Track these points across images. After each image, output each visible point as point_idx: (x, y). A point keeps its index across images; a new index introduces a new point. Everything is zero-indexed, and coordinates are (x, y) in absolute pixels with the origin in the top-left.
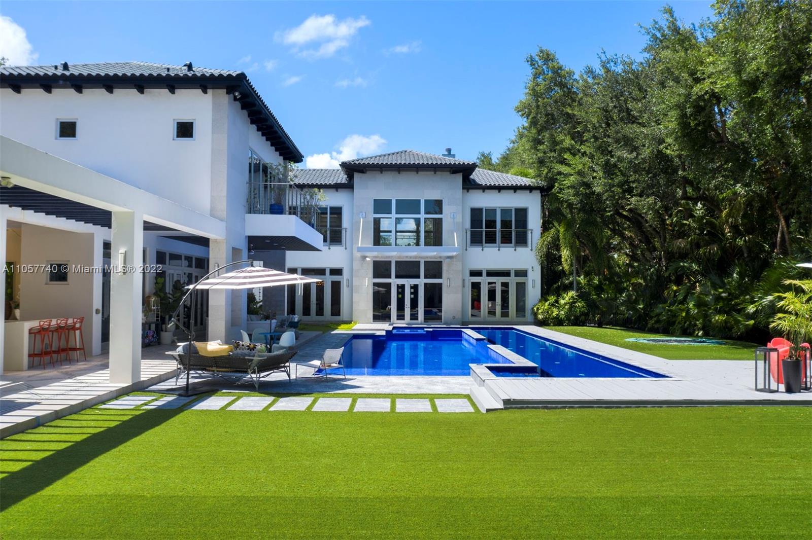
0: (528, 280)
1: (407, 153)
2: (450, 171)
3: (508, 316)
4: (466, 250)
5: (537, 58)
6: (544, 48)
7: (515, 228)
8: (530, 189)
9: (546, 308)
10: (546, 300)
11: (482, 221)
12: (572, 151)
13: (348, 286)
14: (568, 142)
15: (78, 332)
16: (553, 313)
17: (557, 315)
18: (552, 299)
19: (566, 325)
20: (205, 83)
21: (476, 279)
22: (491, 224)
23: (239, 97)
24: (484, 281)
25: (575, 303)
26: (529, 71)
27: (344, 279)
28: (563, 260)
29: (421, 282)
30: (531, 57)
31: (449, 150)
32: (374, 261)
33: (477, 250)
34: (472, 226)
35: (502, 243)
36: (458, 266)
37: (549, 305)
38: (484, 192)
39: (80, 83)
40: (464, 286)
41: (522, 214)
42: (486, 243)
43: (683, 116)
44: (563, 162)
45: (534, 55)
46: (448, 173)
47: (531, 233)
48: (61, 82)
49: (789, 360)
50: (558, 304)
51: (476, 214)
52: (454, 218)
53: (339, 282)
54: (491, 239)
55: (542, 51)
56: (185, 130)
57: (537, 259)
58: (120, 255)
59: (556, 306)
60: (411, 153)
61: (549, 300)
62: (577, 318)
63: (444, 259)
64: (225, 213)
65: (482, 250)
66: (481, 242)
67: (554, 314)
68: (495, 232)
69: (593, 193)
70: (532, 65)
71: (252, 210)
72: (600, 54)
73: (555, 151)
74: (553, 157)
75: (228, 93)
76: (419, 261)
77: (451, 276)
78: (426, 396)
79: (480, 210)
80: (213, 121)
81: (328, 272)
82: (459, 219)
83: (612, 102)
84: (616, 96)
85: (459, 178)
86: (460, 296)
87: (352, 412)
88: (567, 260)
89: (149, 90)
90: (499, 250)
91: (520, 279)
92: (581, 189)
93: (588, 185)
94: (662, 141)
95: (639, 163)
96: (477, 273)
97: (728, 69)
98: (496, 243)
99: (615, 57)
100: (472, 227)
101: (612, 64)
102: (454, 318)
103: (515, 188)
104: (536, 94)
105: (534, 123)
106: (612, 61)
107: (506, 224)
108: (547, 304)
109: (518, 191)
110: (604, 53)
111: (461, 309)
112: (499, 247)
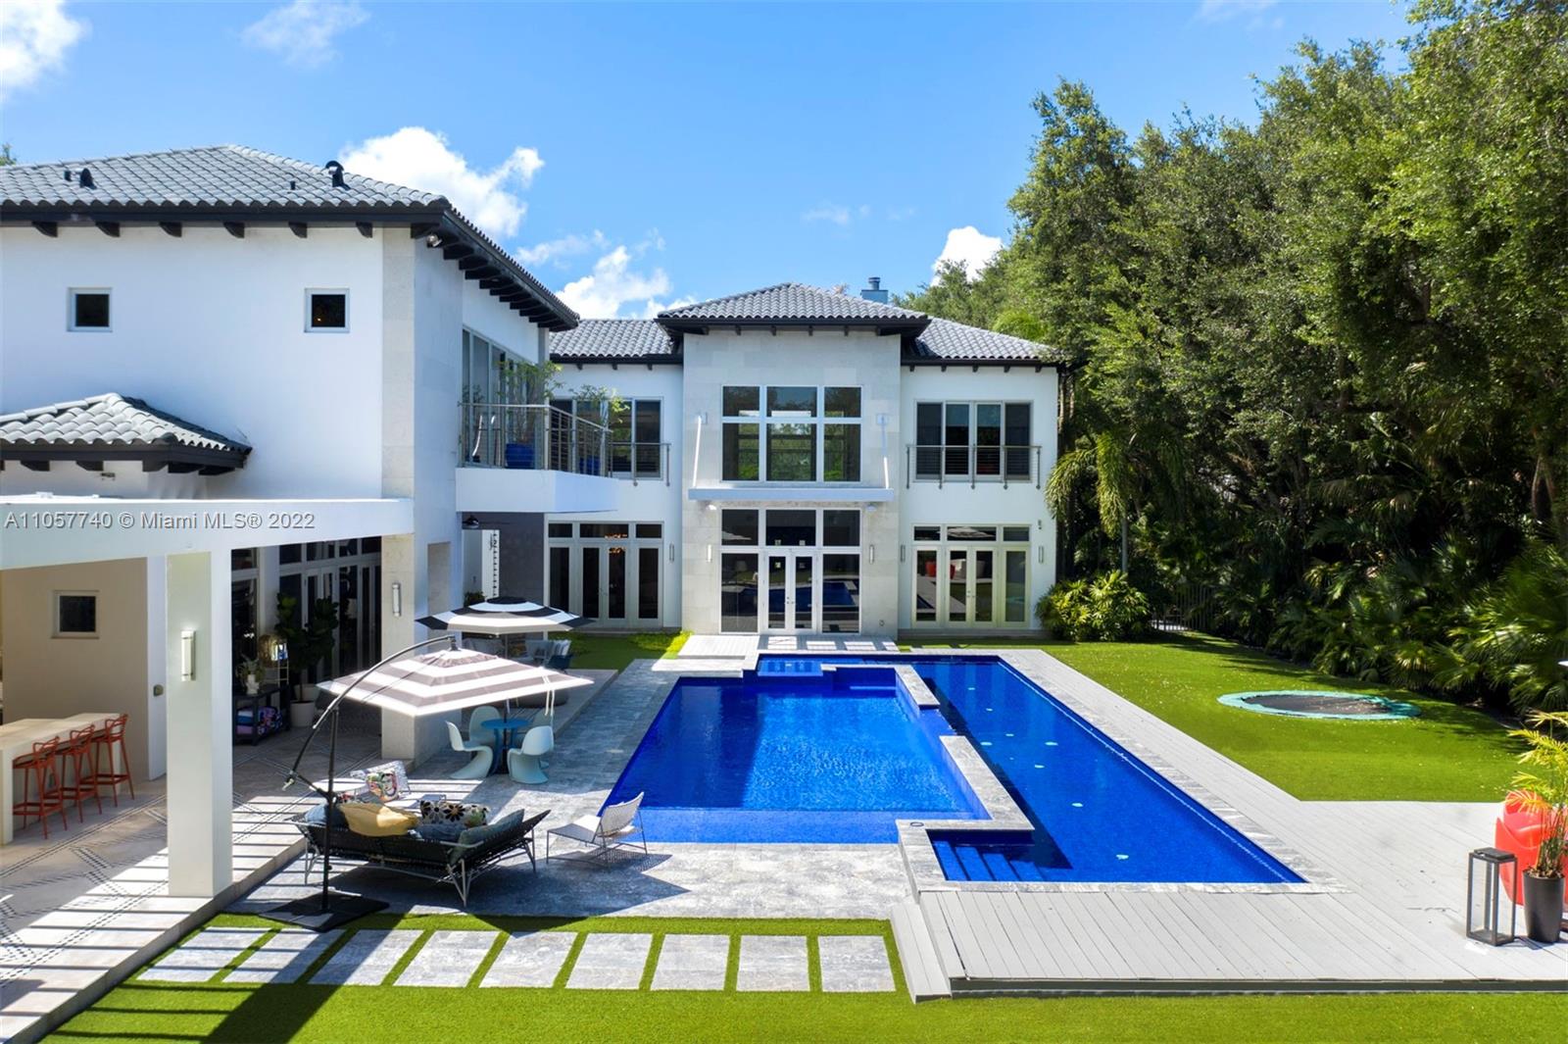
0: (1029, 546)
1: (790, 290)
2: (876, 331)
3: (989, 619)
4: (908, 487)
5: (1055, 102)
6: (1071, 82)
7: (1006, 444)
8: (1037, 364)
9: (1065, 605)
10: (1066, 590)
11: (940, 428)
12: (1123, 300)
13: (672, 559)
14: (1114, 280)
15: (116, 746)
16: (1079, 615)
17: (1088, 619)
18: (1079, 586)
19: (1105, 641)
20: (367, 217)
21: (927, 545)
22: (958, 434)
23: (438, 243)
24: (942, 548)
25: (1122, 595)
26: (1038, 128)
27: (664, 545)
28: (1102, 512)
29: (818, 552)
30: (1044, 98)
31: (876, 282)
32: (724, 511)
33: (928, 487)
34: (921, 440)
35: (978, 473)
36: (890, 520)
37: (1072, 598)
38: (943, 370)
39: (111, 218)
40: (902, 559)
41: (1020, 414)
42: (947, 473)
43: (1345, 271)
44: (1103, 320)
45: (1049, 95)
46: (873, 334)
47: (1039, 453)
48: (75, 218)
49: (1537, 876)
50: (1089, 596)
51: (928, 413)
52: (883, 424)
53: (655, 552)
54: (957, 465)
55: (1066, 88)
56: (328, 311)
57: (1049, 506)
58: (183, 641)
59: (1087, 602)
60: (799, 290)
61: (1072, 589)
62: (1126, 626)
63: (864, 507)
64: (412, 480)
65: (940, 487)
66: (938, 472)
67: (1082, 619)
68: (966, 452)
69: (1163, 391)
70: (1044, 113)
71: (469, 459)
72: (1179, 115)
73: (1087, 295)
74: (1084, 306)
75: (413, 235)
76: (814, 512)
77: (876, 541)
78: (802, 927)
79: (937, 407)
80: (385, 293)
81: (632, 531)
82: (893, 425)
83: (1203, 214)
84: (1211, 204)
85: (894, 344)
86: (895, 580)
87: (647, 990)
88: (1109, 512)
89: (253, 229)
90: (973, 487)
91: (1015, 546)
92: (1138, 383)
93: (1153, 376)
94: (1300, 319)
95: (1253, 352)
96: (930, 534)
97: (1436, 196)
98: (967, 473)
99: (1210, 122)
100: (918, 444)
101: (1204, 136)
102: (882, 623)
103: (1007, 364)
104: (1050, 178)
105: (1046, 237)
106: (1204, 130)
107: (988, 435)
108: (1068, 596)
109: (1013, 369)
110: (1188, 112)
111: (895, 607)
112: (974, 481)
